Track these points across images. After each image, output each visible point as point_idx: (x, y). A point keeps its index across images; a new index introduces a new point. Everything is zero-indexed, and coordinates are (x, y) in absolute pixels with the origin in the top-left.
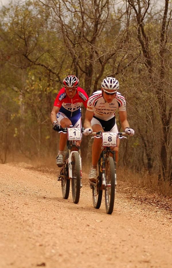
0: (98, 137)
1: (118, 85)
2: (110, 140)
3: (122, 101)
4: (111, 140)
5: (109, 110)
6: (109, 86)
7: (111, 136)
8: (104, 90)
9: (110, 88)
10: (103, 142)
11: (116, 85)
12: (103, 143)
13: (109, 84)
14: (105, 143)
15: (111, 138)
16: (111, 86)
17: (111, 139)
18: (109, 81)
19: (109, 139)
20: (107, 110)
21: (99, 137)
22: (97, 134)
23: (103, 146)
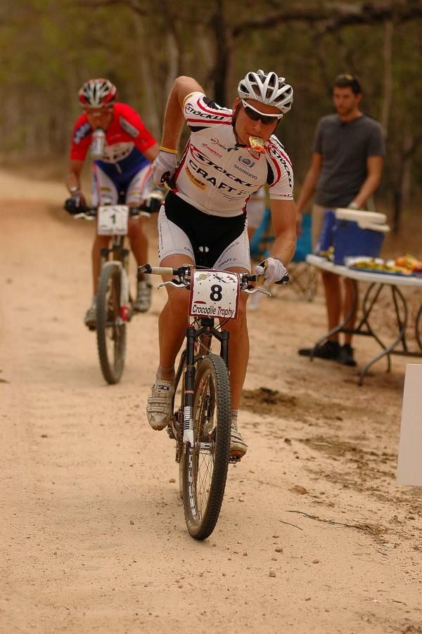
0: (179, 283)
1: (289, 98)
2: (216, 296)
3: (281, 166)
4: (220, 297)
5: (228, 175)
6: (264, 92)
7: (221, 284)
8: (243, 102)
9: (263, 99)
10: (194, 300)
11: (286, 94)
12: (193, 304)
13: (264, 87)
14: (198, 305)
15: (220, 289)
16: (269, 93)
17: (219, 293)
18: (265, 78)
19: (214, 292)
20: (225, 172)
21: (182, 285)
22: (175, 273)
23: (192, 313)
